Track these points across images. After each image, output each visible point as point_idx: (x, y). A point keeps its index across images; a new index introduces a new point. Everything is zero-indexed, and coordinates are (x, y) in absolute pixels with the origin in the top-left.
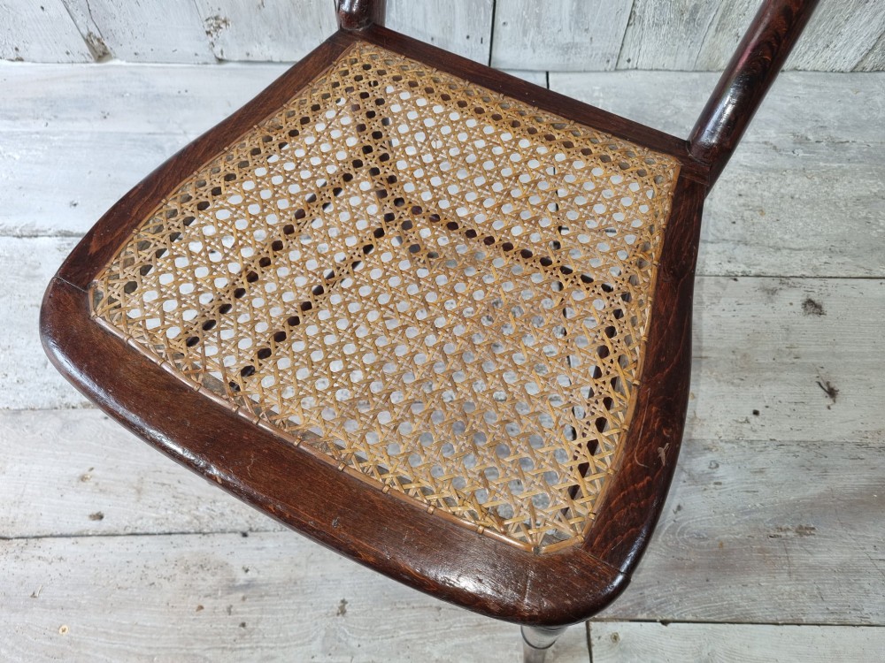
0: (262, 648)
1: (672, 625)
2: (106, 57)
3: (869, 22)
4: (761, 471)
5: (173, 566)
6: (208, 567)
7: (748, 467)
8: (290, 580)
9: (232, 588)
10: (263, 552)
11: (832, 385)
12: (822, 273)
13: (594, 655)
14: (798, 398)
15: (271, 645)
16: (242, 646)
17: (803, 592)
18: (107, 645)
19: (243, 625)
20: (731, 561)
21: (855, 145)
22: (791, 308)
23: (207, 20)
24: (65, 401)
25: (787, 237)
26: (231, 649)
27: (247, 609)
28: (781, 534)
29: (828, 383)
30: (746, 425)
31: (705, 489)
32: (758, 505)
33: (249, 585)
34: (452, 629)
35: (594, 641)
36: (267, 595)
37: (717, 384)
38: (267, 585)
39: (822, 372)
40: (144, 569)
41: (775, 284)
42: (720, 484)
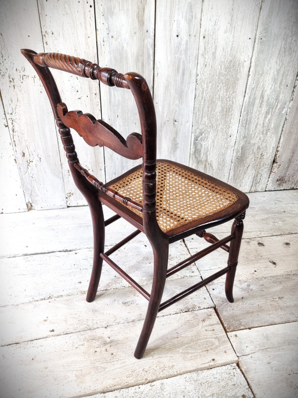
0: (120, 360)
1: (252, 329)
2: (31, 210)
3: (248, 179)
4: (263, 285)
5: (82, 341)
6: (96, 339)
7: (258, 284)
8: (125, 338)
9: (105, 343)
10: (114, 331)
11: (274, 262)
12: (260, 236)
13: (231, 341)
14: (266, 266)
15: (124, 358)
16: (113, 360)
17: (287, 313)
18: (64, 370)
19: (112, 354)
20: (263, 309)
21: (256, 208)
22: (255, 245)
23: (67, 194)
24: (34, 299)
25: (247, 229)
26: (109, 362)
27: (113, 349)
28: (275, 300)
29: (272, 261)
30: (254, 274)
31: (248, 292)
32: (265, 294)
33: (111, 342)
34: (184, 343)
35: (230, 338)
36: (118, 344)
37: (242, 266)
38: (118, 341)
39: (270, 259)
40: (73, 344)
41: (248, 240)
42: (252, 290)
